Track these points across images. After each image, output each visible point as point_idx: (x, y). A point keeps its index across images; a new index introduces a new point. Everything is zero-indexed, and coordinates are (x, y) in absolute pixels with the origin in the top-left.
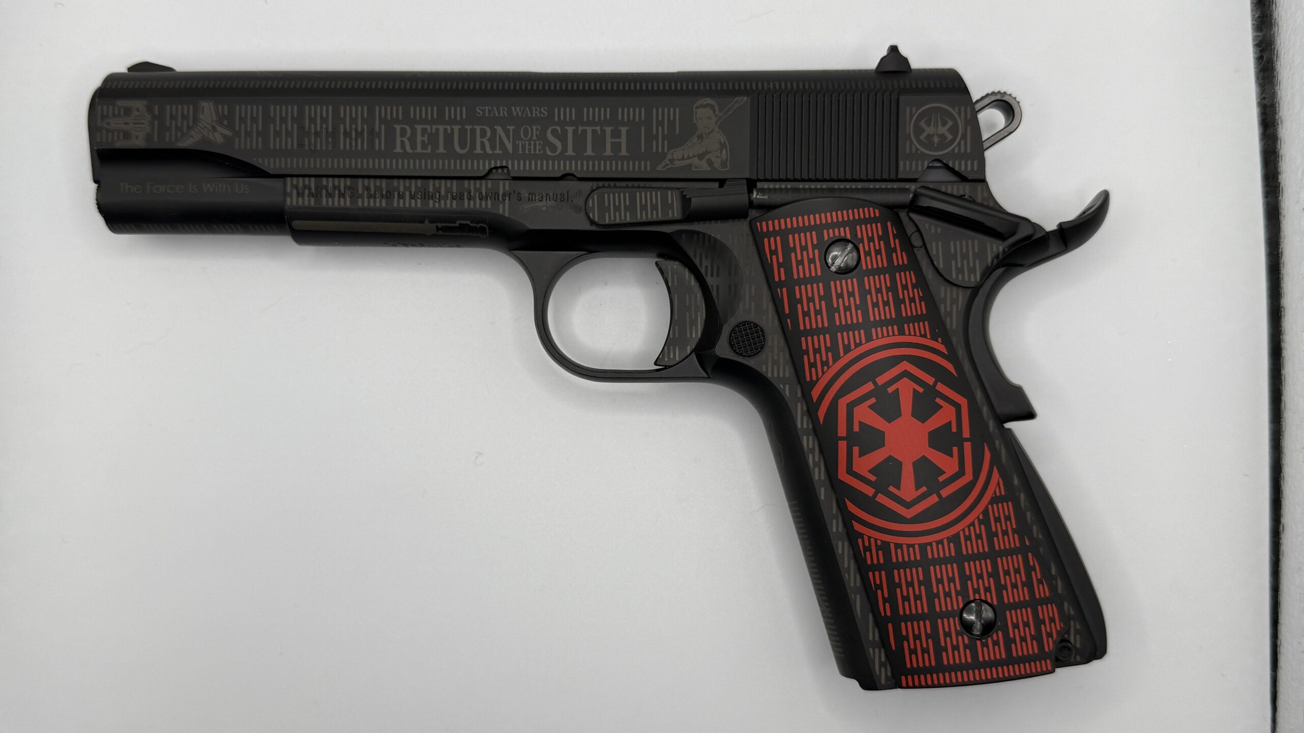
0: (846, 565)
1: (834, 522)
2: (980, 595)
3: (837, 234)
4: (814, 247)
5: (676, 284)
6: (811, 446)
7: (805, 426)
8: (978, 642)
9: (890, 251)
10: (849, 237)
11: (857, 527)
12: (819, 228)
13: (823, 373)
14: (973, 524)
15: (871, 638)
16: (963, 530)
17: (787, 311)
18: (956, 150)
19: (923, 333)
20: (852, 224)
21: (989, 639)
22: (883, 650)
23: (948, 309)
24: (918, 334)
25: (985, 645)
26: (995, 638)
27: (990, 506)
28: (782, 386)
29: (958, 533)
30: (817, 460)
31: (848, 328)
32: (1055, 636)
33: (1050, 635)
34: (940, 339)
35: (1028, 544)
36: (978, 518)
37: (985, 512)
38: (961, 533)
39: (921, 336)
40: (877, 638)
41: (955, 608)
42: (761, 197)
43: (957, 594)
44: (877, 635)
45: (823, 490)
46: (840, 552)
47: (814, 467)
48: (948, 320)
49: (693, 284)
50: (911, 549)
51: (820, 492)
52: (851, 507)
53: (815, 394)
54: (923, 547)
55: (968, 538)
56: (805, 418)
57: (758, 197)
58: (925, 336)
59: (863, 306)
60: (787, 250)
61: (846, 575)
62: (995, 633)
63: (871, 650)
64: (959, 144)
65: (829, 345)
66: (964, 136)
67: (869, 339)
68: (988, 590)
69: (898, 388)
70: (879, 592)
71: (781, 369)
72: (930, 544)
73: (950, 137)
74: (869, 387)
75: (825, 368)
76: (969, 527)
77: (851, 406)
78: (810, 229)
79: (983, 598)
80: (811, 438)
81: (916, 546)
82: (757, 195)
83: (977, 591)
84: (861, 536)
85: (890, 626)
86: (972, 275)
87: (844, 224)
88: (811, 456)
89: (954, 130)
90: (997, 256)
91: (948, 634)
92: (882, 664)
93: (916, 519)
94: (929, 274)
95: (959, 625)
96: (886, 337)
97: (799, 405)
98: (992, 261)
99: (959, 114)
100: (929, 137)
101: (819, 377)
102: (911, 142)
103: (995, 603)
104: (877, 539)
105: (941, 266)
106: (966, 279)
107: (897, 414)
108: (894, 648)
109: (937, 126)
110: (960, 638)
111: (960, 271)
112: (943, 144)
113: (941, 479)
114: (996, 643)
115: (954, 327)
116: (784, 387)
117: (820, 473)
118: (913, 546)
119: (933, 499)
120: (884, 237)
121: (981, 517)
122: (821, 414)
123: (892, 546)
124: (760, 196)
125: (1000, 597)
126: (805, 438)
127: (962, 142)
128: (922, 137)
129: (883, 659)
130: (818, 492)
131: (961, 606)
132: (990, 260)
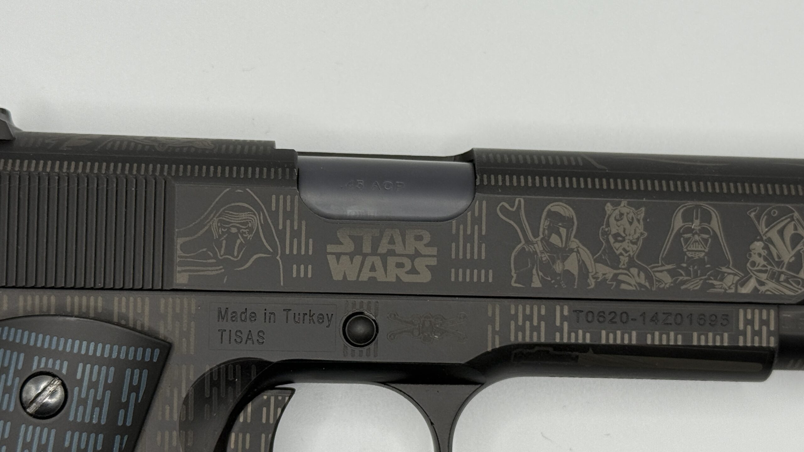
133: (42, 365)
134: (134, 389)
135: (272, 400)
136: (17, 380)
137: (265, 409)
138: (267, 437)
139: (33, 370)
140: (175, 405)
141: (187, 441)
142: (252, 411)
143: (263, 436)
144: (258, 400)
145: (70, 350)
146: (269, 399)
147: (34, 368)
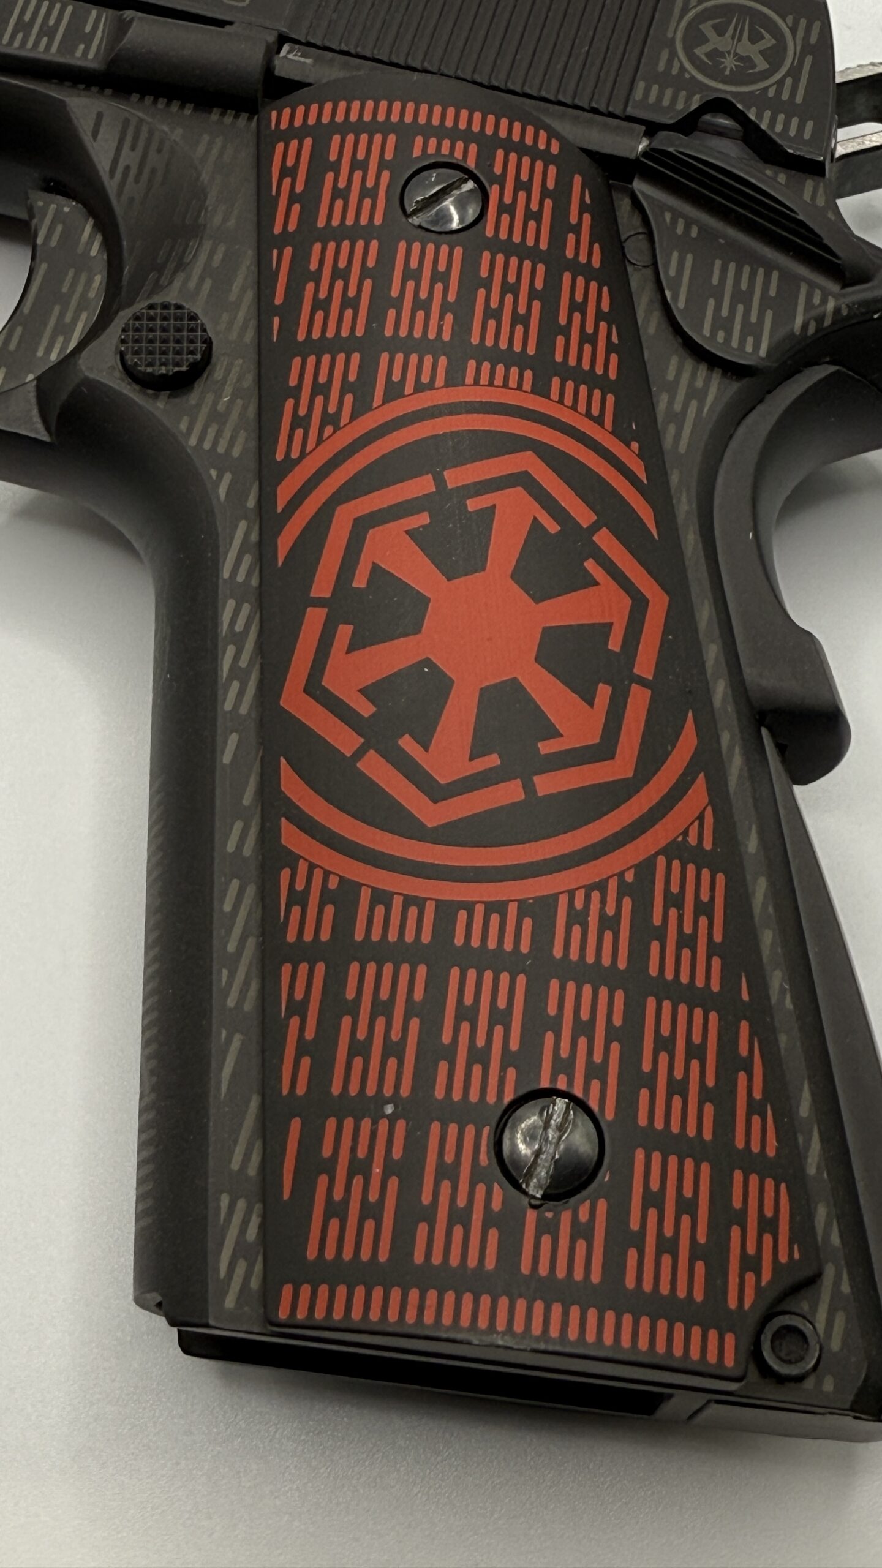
0: (231, 947)
1: (238, 826)
2: (570, 1082)
3: (445, 150)
4: (382, 165)
5: (53, 243)
6: (239, 627)
7: (240, 578)
8: (531, 1216)
9: (561, 228)
10: (471, 164)
11: (290, 836)
12: (405, 133)
13: (320, 441)
14: (601, 886)
15: (235, 1165)
16: (571, 894)
17: (278, 300)
18: (771, 93)
19: (595, 412)
20: (488, 145)
21: (566, 1217)
22: (258, 1207)
23: (678, 407)
24: (582, 407)
25: (548, 1228)
26: (583, 1216)
27: (661, 861)
28: (213, 473)
29: (555, 897)
30: (243, 663)
31: (408, 346)
32: (766, 1276)
33: (751, 1264)
34: (635, 446)
35: (745, 996)
36: (621, 875)
37: (646, 869)
38: (563, 900)
39: (588, 414)
40: (252, 1171)
41: (491, 1099)
42: (296, 58)
43: (508, 1059)
44: (255, 1159)
45: (234, 738)
46: (227, 908)
47: (230, 679)
48: (672, 429)
49: (94, 252)
50: (413, 911)
51: (225, 742)
52: (290, 783)
53: (284, 493)
54: (446, 911)
55: (577, 918)
56: (247, 560)
57: (290, 56)
58: (599, 421)
59: (462, 311)
60: (320, 164)
61: (225, 972)
62: (588, 1202)
63: (225, 1200)
64: (780, 83)
65: (352, 378)
66: (794, 72)
67: (454, 379)
68: (597, 1072)
69: (494, 506)
70: (295, 1021)
71: (227, 434)
72: (469, 907)
73: (762, 65)
74: (422, 486)
75: (329, 430)
76: (589, 889)
77: (361, 527)
78: (386, 128)
79: (578, 1092)
80: (246, 608)
81: (430, 908)
82: (289, 52)
83: (564, 1066)
84: (291, 860)
85: (296, 1124)
86: (750, 340)
87: (468, 137)
88: (231, 650)
89: (775, 56)
90: (820, 319)
91: (447, 1172)
92: (241, 1250)
93: (448, 835)
94: (650, 323)
95: (488, 1152)
96: (498, 387)
97: (243, 525)
98: (805, 327)
99: (794, 30)
100: (715, 54)
101: (307, 451)
102: (673, 54)
103: (609, 1115)
104: (331, 873)
105: (679, 304)
106: (735, 343)
107: (475, 562)
108: (286, 1196)
109: (739, 40)
110: (481, 1189)
111: (723, 324)
112: (744, 72)
113: (545, 748)
114: (582, 1231)
115: (682, 448)
116: (220, 477)
117: (241, 693)
118: (420, 903)
119: (510, 792)
120: (560, 196)
121: (629, 877)
122: (285, 542)
123: (365, 896)
124: (295, 55)
125: (627, 1104)
126: (231, 604)
127: (789, 81)
128: (700, 51)
129: (252, 1234)
130: (219, 739)
131: (508, 1099)
132: (799, 321)
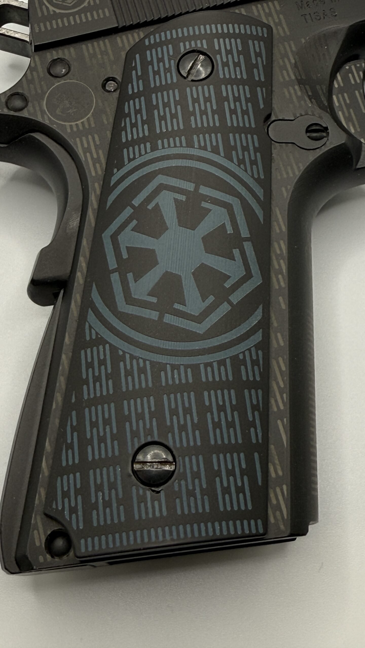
133: (188, 47)
134: (258, 55)
135: (353, 67)
136: (172, 62)
137: (350, 75)
138: (360, 93)
139: (182, 52)
140: (290, 69)
141: (307, 93)
142: (342, 78)
143: (357, 92)
144: (343, 71)
145: (204, 32)
146: (350, 68)
147: (182, 51)
